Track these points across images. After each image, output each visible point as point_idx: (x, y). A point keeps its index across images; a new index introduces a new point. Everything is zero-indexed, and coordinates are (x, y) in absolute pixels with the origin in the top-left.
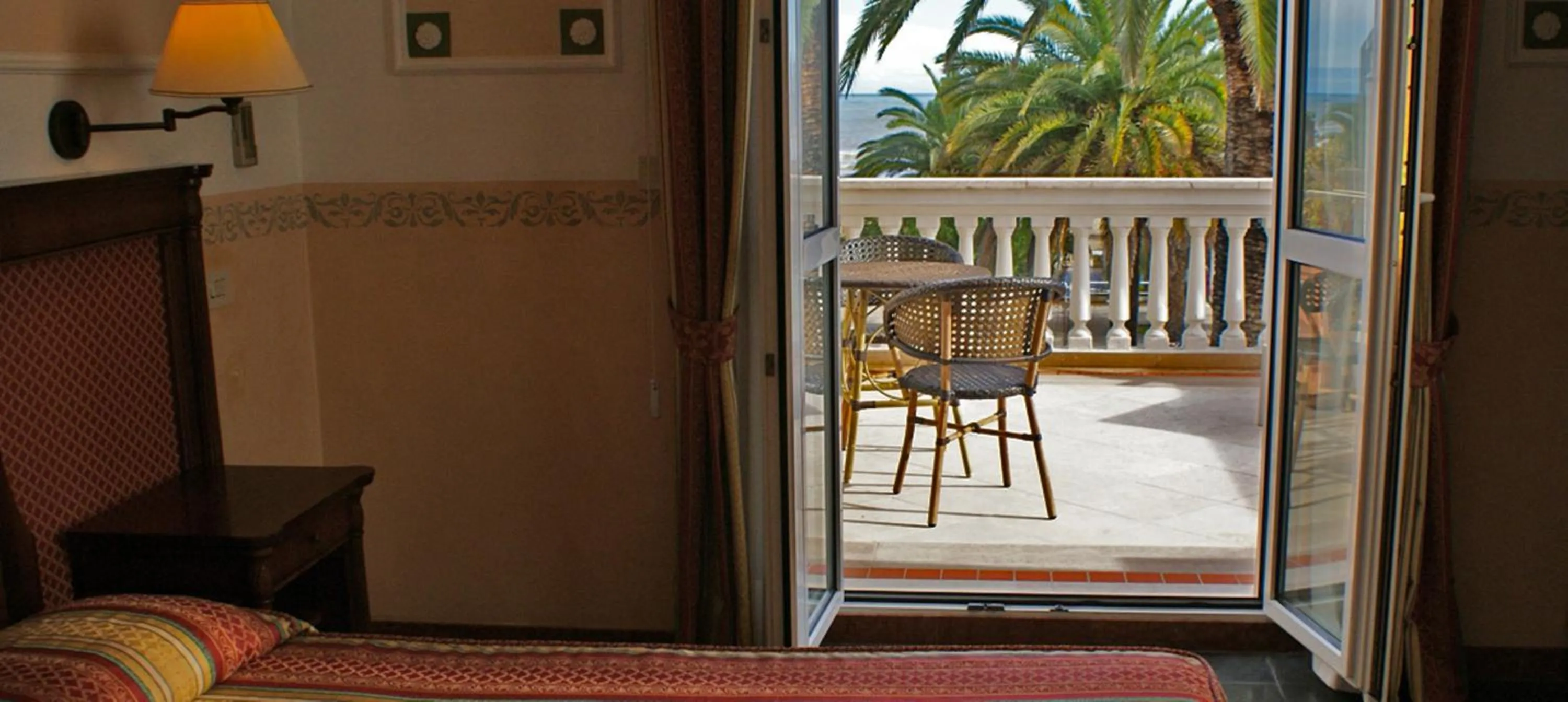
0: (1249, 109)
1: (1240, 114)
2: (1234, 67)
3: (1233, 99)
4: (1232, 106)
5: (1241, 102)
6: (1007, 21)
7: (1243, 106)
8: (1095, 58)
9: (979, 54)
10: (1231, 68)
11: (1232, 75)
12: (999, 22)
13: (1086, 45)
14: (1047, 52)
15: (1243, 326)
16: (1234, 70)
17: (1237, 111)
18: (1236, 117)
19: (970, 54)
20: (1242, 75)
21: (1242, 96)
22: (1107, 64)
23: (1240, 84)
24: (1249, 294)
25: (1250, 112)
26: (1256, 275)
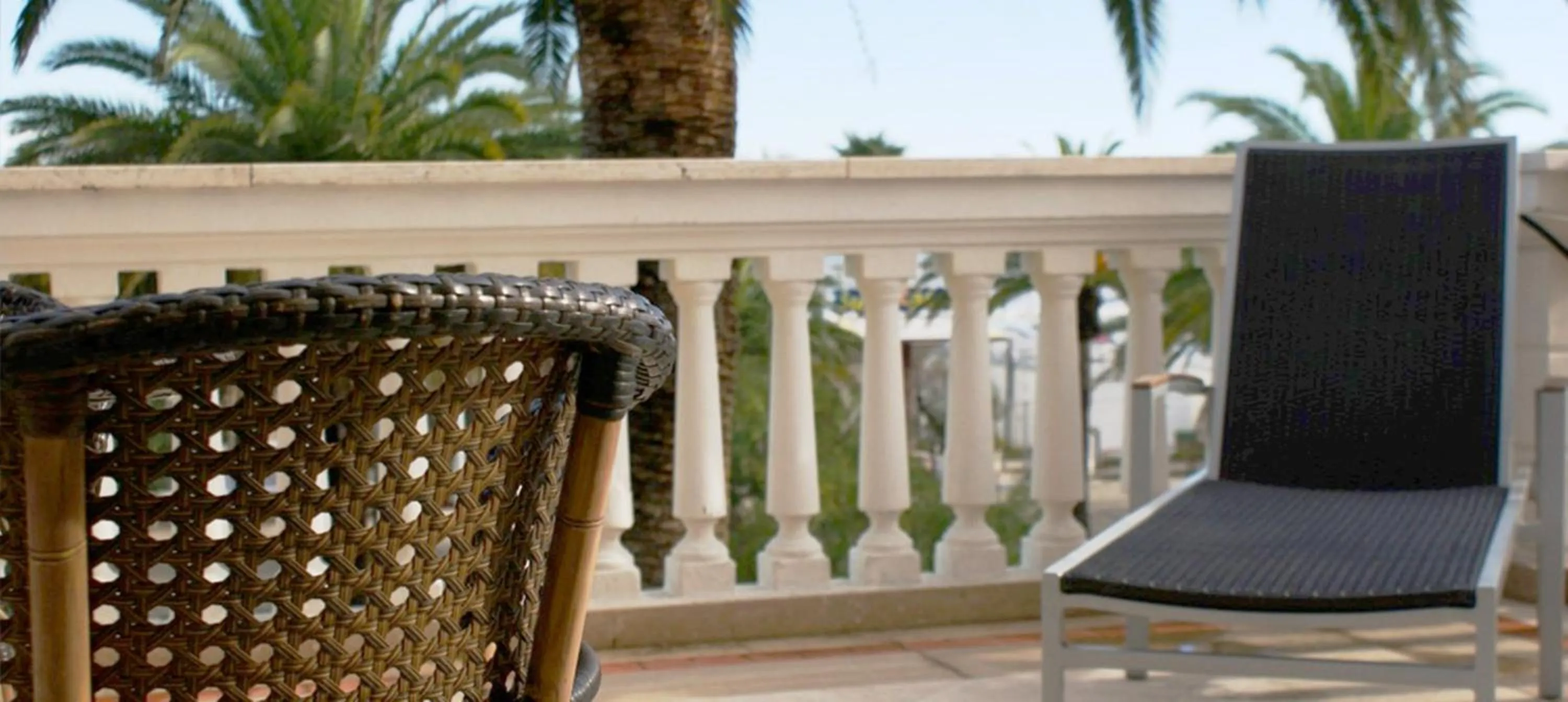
0: (631, 118)
1: (611, 127)
2: (596, 38)
3: (595, 99)
4: (595, 112)
5: (613, 105)
6: (119, 47)
7: (616, 113)
8: (275, 102)
9: (72, 101)
10: (588, 41)
11: (592, 54)
12: (107, 47)
13: (260, 83)
14: (191, 98)
15: (627, 538)
16: (596, 44)
17: (604, 121)
18: (605, 134)
19: (56, 101)
20: (611, 53)
21: (613, 93)
22: (300, 113)
23: (608, 72)
24: (643, 475)
25: (631, 124)
26: (657, 437)
